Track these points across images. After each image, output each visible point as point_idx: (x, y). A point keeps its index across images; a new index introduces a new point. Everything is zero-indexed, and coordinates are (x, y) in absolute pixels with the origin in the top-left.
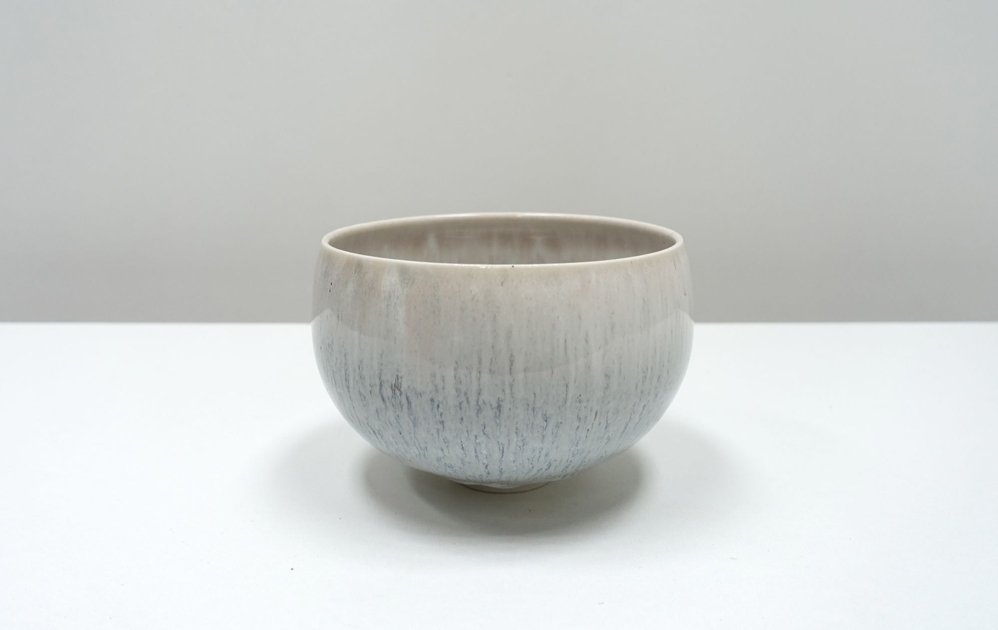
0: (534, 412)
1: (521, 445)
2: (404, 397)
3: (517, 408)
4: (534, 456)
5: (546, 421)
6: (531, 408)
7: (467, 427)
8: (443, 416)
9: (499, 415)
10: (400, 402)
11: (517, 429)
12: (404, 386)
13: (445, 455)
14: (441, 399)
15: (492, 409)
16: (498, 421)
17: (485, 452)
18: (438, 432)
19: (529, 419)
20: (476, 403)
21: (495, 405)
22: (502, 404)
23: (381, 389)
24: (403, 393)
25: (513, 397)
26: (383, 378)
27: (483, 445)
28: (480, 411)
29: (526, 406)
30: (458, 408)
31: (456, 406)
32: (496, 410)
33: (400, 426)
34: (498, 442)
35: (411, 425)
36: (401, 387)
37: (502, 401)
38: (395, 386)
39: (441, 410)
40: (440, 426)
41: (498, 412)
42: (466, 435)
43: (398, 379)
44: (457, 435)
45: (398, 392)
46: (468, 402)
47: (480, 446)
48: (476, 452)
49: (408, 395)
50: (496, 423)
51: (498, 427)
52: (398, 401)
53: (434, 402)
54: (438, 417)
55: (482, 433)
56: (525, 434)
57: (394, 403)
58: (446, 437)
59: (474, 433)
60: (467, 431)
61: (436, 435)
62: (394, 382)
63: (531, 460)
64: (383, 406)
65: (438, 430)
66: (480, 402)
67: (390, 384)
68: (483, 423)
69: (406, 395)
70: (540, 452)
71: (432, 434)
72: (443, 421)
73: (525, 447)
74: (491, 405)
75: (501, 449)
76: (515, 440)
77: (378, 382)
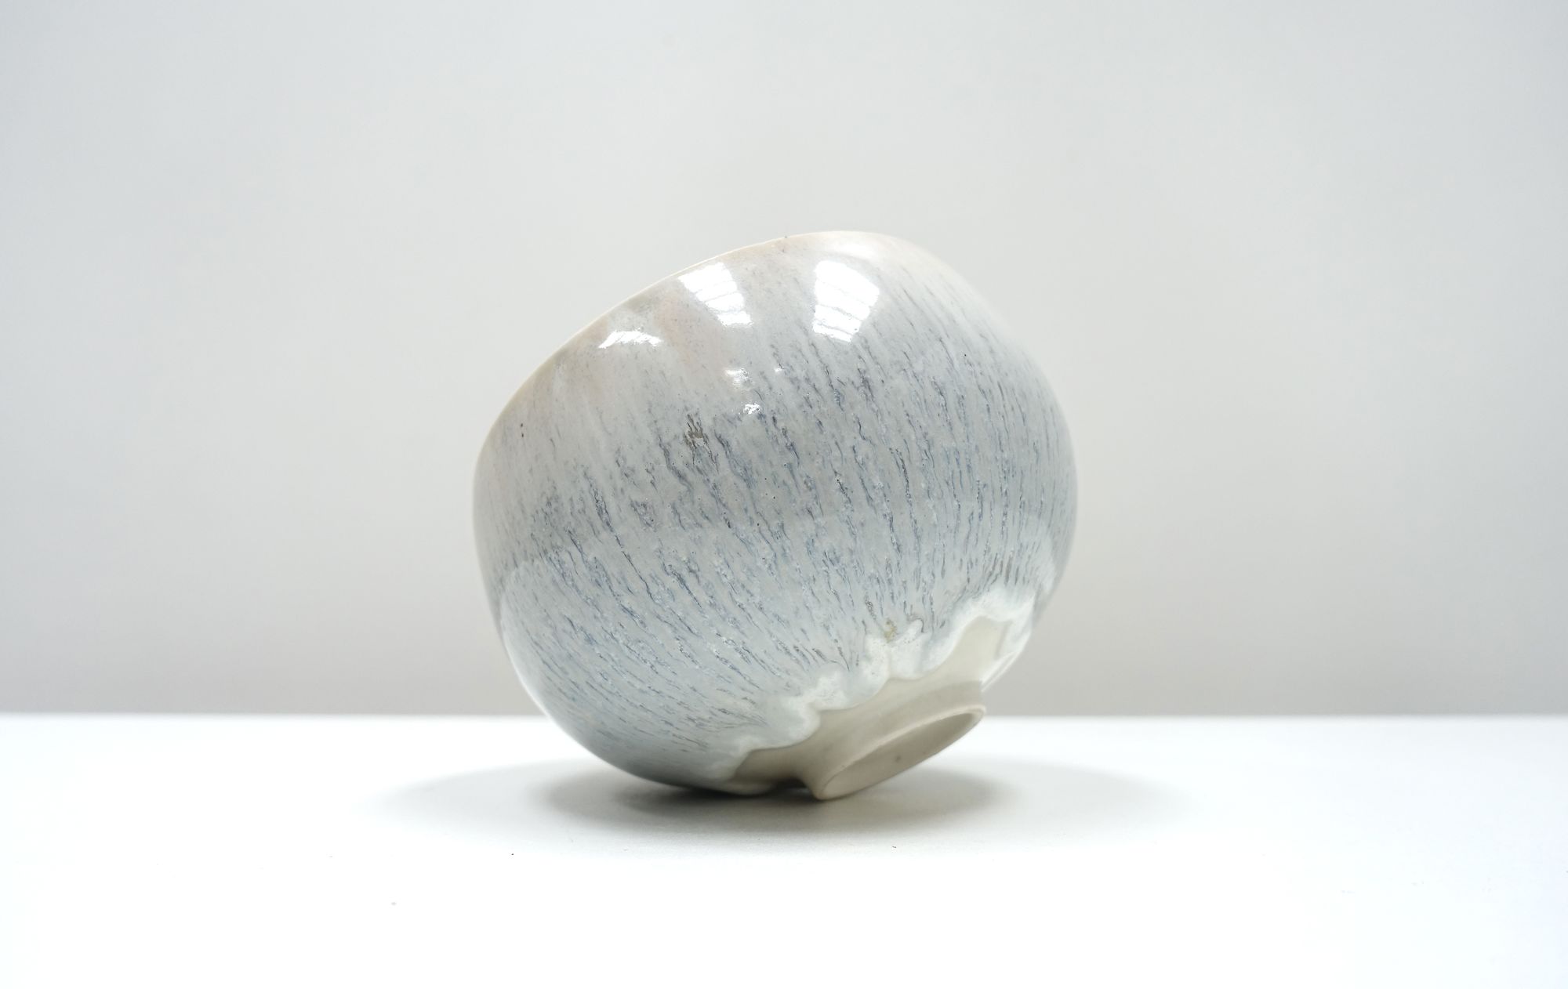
0: (918, 380)
1: (925, 446)
2: (713, 442)
3: (891, 377)
4: (953, 472)
5: (941, 394)
6: (910, 373)
7: (833, 436)
8: (789, 434)
9: (872, 396)
10: (711, 455)
11: (908, 415)
12: (707, 422)
13: (818, 526)
14: (773, 406)
15: (858, 389)
16: (874, 406)
17: (878, 482)
18: (792, 472)
19: (918, 395)
20: (829, 388)
21: (858, 382)
22: (867, 376)
23: (668, 460)
24: (709, 436)
25: (878, 364)
26: (665, 439)
27: (871, 464)
28: (841, 398)
29: (903, 372)
30: (807, 408)
31: (801, 406)
32: (863, 388)
33: (724, 505)
34: (890, 449)
35: (742, 485)
36: (701, 430)
37: (865, 372)
38: (691, 435)
39: (781, 425)
40: (791, 457)
41: (867, 391)
42: (837, 453)
43: (692, 421)
44: (824, 461)
45: (699, 441)
46: (817, 391)
47: (866, 469)
48: (865, 489)
49: (719, 432)
50: (873, 410)
51: (880, 418)
52: (706, 455)
53: (765, 417)
54: (782, 440)
55: (860, 439)
56: (924, 424)
57: (700, 465)
58: (808, 477)
59: (849, 443)
60: (837, 443)
61: (790, 482)
62: (688, 429)
63: (950, 482)
64: (683, 488)
65: (790, 466)
66: (835, 384)
67: (681, 439)
68: (854, 419)
69: (716, 435)
70: (957, 460)
71: (784, 483)
72: (792, 445)
73: (932, 451)
74: (853, 383)
75: (901, 464)
76: (913, 438)
77: (658, 453)
